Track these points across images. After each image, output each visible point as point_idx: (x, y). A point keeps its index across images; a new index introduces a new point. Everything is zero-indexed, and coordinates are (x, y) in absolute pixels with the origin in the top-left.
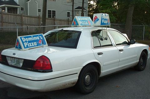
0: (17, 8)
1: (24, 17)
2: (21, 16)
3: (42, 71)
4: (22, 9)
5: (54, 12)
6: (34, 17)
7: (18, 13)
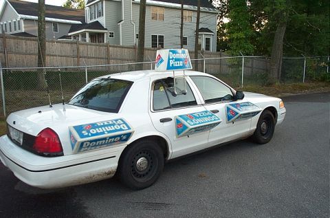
0: (103, 34)
1: (110, 48)
2: (107, 46)
3: (46, 154)
4: (111, 35)
5: (161, 38)
6: (128, 48)
7: (105, 42)
